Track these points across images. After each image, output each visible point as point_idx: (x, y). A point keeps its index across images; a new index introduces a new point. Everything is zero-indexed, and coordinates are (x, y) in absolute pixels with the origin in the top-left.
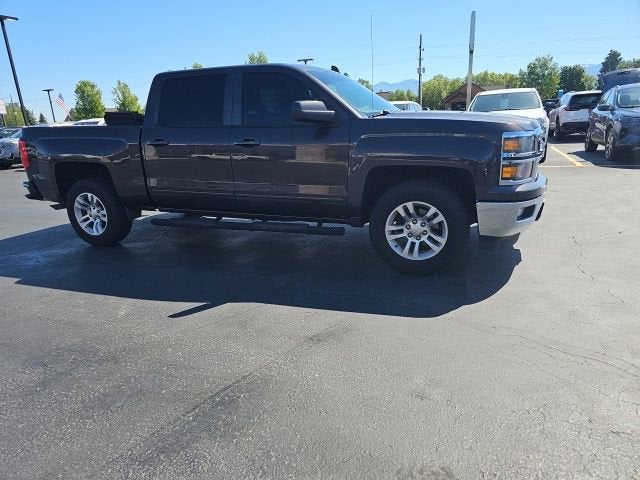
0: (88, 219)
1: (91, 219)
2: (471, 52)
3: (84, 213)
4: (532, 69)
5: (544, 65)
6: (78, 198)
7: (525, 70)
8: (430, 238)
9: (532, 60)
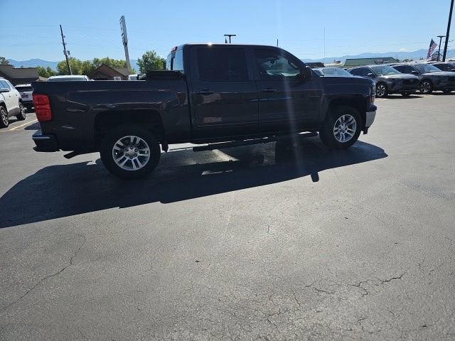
0: (124, 159)
1: (128, 158)
2: (125, 44)
3: (120, 154)
4: (145, 58)
5: (152, 57)
6: (119, 142)
7: (141, 58)
8: (348, 131)
9: (144, 53)
